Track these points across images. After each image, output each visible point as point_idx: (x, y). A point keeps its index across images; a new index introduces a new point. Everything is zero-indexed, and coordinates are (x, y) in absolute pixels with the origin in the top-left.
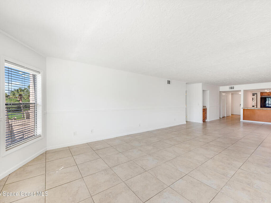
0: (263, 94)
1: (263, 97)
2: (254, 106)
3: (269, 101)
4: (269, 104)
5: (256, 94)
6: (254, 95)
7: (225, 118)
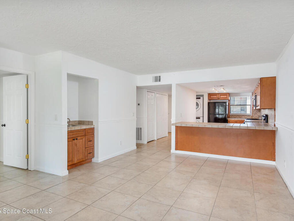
0: (212, 97)
1: (211, 101)
2: (199, 118)
3: (219, 109)
4: (219, 114)
5: (203, 96)
6: (200, 98)
7: (155, 142)
